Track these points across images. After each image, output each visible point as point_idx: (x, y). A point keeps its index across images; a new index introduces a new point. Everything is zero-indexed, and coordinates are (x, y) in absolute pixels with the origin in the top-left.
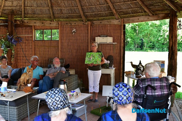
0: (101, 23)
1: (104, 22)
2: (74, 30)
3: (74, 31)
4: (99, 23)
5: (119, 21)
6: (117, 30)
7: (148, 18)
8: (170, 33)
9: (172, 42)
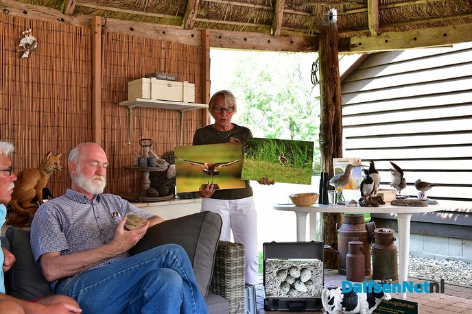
0: (132, 29)
1: (142, 31)
2: (29, 39)
3: (27, 45)
4: (126, 31)
5: (193, 36)
6: (188, 64)
7: (269, 41)
8: (328, 87)
9: (334, 112)
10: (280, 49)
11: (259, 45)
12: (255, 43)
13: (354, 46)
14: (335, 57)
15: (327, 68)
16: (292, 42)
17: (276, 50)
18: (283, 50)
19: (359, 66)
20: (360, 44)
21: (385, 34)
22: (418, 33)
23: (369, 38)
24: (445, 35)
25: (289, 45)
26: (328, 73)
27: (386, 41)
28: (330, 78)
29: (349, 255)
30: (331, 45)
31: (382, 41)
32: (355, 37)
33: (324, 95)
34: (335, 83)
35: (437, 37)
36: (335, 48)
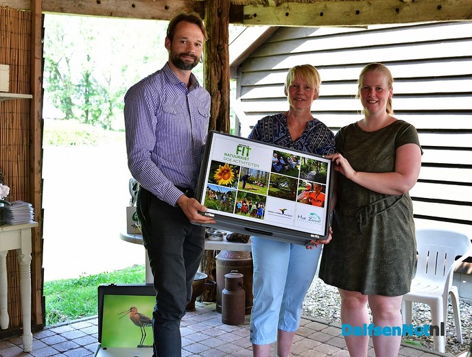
6: (9, 34)
7: (133, 6)
8: (213, 70)
9: (219, 103)
10: (150, 16)
11: (119, 9)
12: (113, 8)
13: (248, 17)
14: (223, 30)
15: (212, 43)
16: (166, 8)
17: (144, 17)
18: (153, 18)
19: (269, 39)
20: (255, 15)
21: (286, 4)
22: (326, 6)
23: (266, 8)
24: (358, 12)
25: (162, 11)
26: (213, 51)
27: (287, 14)
28: (215, 59)
29: (225, 291)
30: (219, 15)
31: (282, 13)
32: (250, 6)
33: (207, 79)
34: (222, 64)
35: (347, 14)
36: (224, 19)
